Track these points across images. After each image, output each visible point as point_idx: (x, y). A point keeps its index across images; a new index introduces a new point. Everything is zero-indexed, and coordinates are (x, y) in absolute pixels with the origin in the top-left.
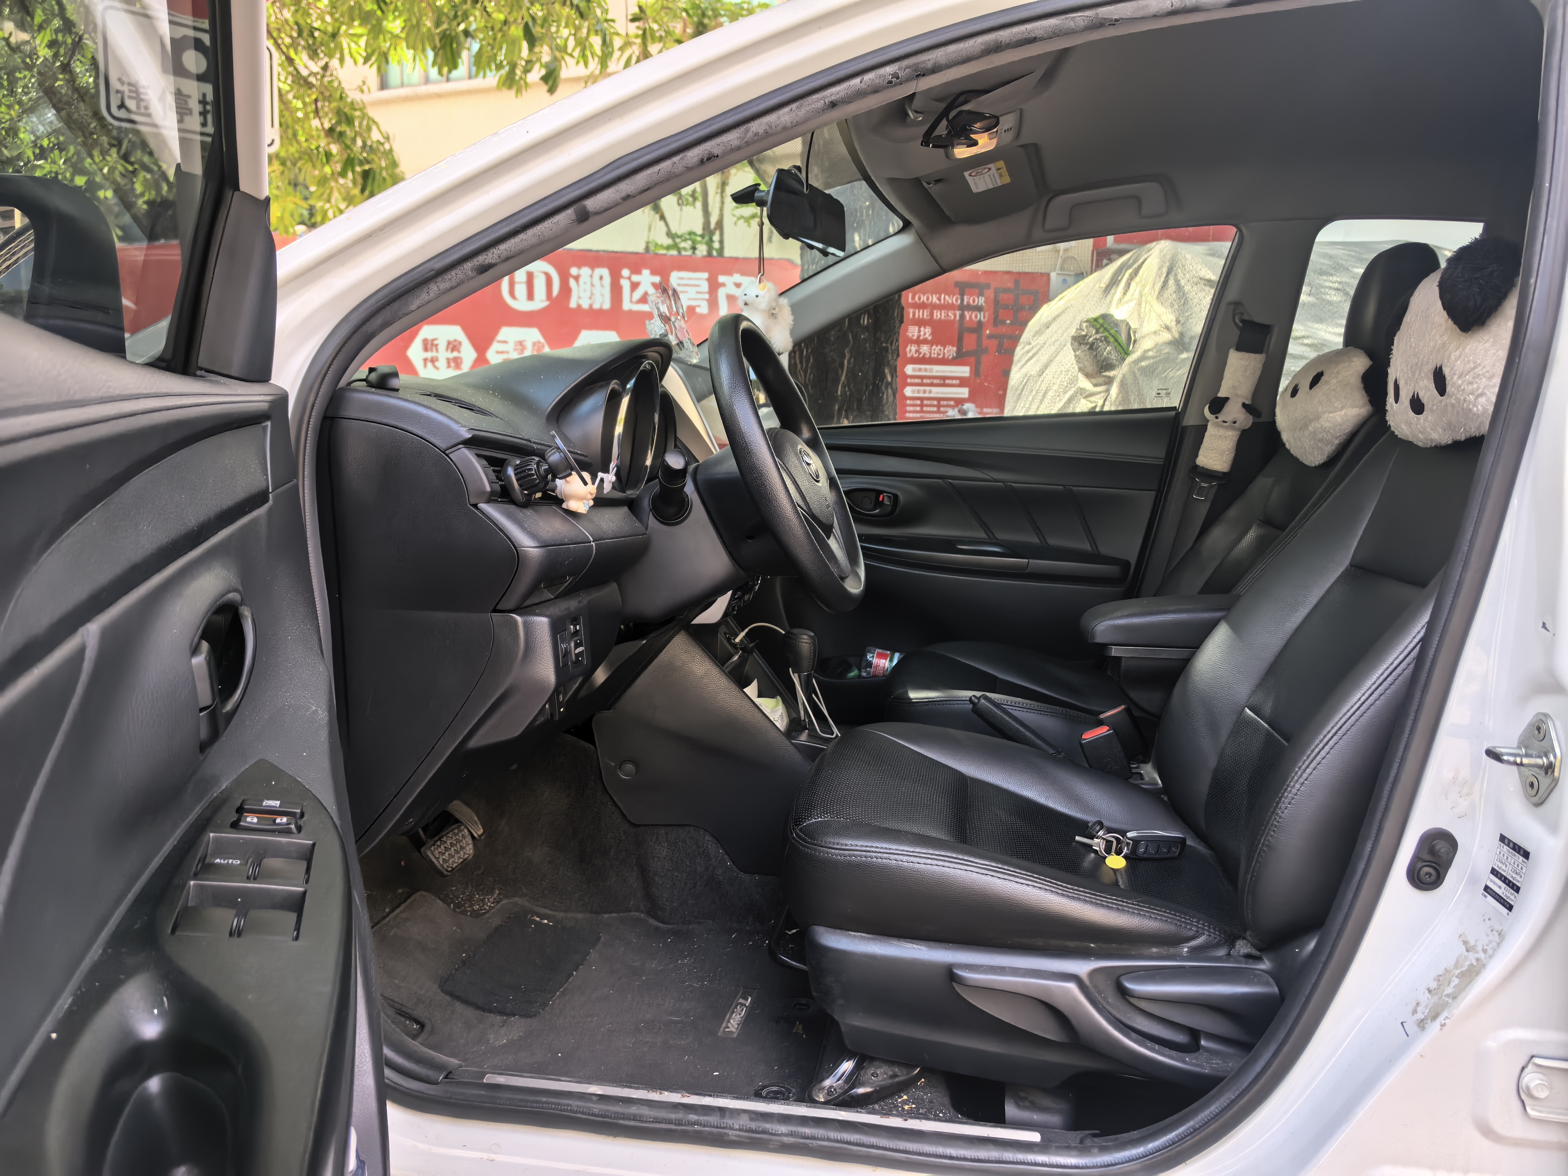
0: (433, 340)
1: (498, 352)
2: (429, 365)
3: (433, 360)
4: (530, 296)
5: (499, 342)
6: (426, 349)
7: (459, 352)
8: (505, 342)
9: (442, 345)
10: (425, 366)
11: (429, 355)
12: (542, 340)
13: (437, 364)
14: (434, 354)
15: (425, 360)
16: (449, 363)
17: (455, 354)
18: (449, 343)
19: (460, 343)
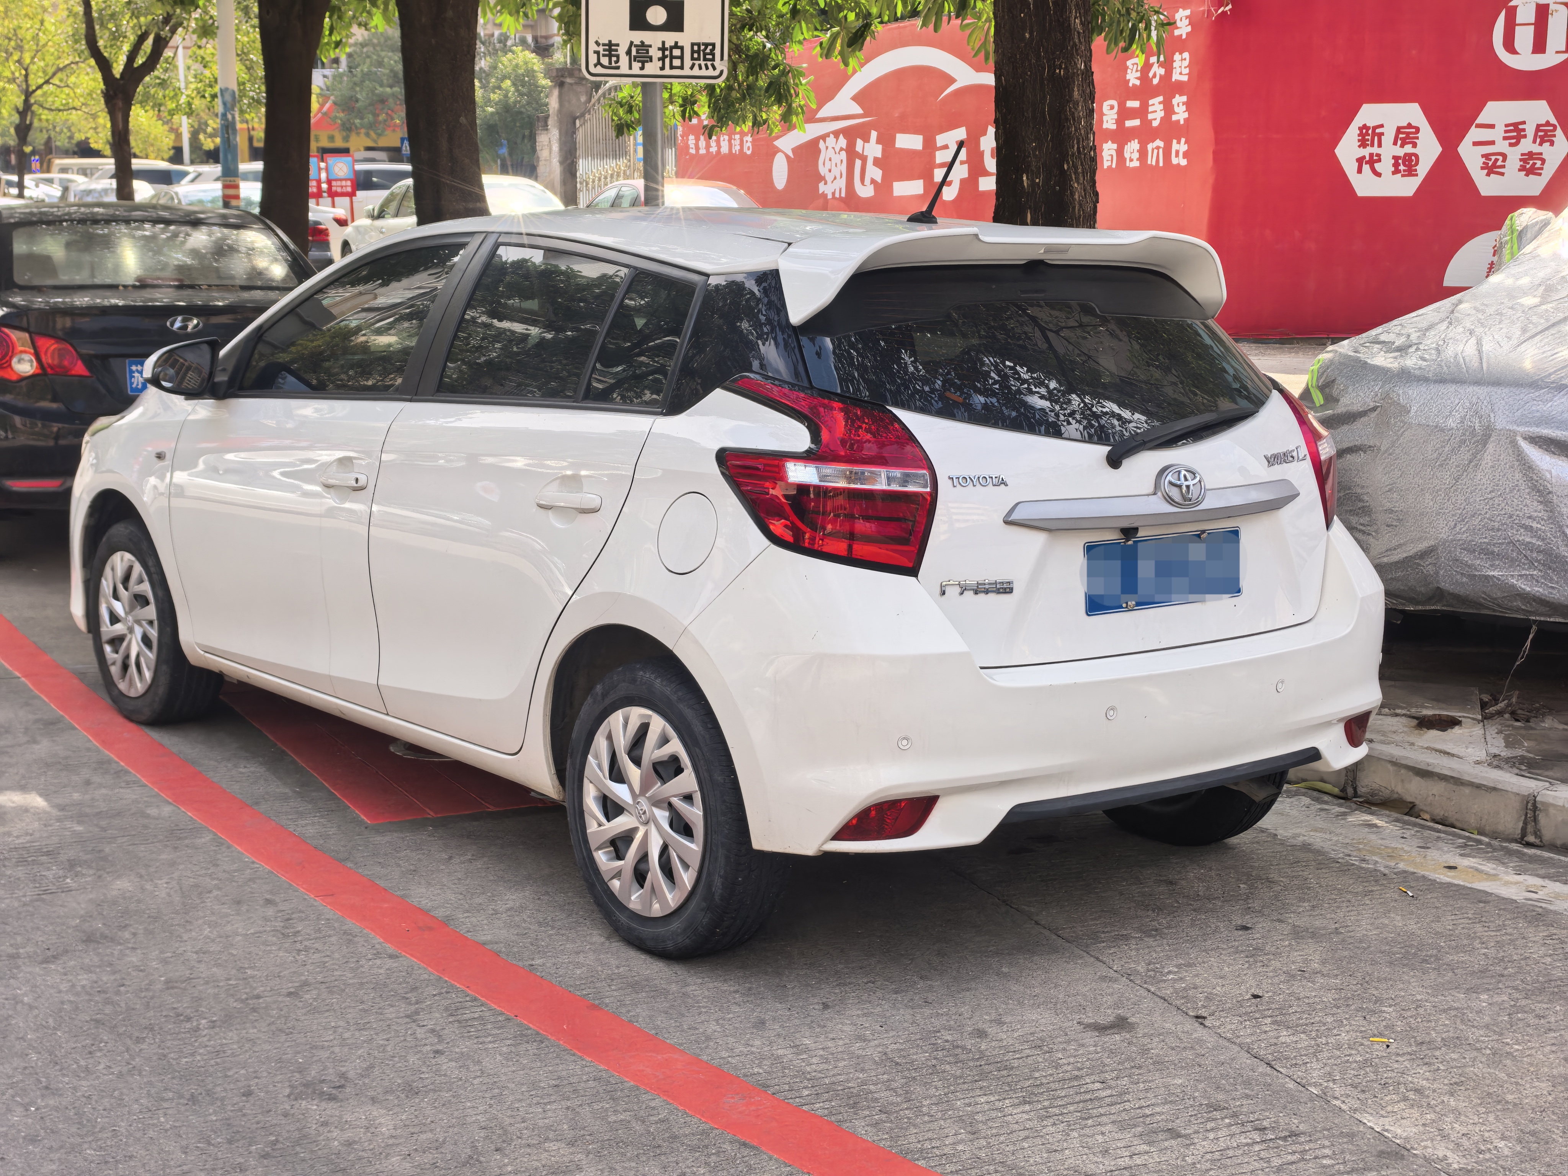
0: (1375, 128)
1: (1476, 144)
2: (1366, 168)
3: (1373, 160)
4: (1539, 46)
5: (1479, 126)
6: (1363, 144)
7: (1415, 145)
8: (1492, 126)
9: (1389, 135)
10: (1360, 171)
11: (1366, 152)
12: (1553, 121)
13: (1377, 166)
14: (1375, 150)
15: (1360, 161)
16: (1396, 165)
17: (1408, 149)
18: (1399, 130)
19: (1418, 130)
